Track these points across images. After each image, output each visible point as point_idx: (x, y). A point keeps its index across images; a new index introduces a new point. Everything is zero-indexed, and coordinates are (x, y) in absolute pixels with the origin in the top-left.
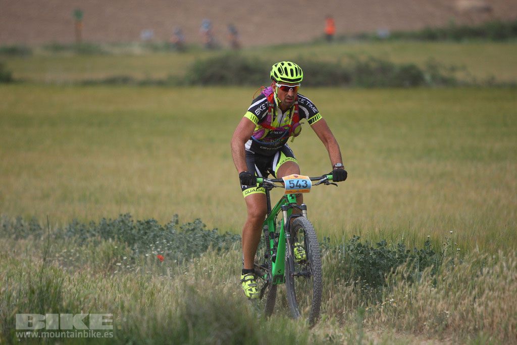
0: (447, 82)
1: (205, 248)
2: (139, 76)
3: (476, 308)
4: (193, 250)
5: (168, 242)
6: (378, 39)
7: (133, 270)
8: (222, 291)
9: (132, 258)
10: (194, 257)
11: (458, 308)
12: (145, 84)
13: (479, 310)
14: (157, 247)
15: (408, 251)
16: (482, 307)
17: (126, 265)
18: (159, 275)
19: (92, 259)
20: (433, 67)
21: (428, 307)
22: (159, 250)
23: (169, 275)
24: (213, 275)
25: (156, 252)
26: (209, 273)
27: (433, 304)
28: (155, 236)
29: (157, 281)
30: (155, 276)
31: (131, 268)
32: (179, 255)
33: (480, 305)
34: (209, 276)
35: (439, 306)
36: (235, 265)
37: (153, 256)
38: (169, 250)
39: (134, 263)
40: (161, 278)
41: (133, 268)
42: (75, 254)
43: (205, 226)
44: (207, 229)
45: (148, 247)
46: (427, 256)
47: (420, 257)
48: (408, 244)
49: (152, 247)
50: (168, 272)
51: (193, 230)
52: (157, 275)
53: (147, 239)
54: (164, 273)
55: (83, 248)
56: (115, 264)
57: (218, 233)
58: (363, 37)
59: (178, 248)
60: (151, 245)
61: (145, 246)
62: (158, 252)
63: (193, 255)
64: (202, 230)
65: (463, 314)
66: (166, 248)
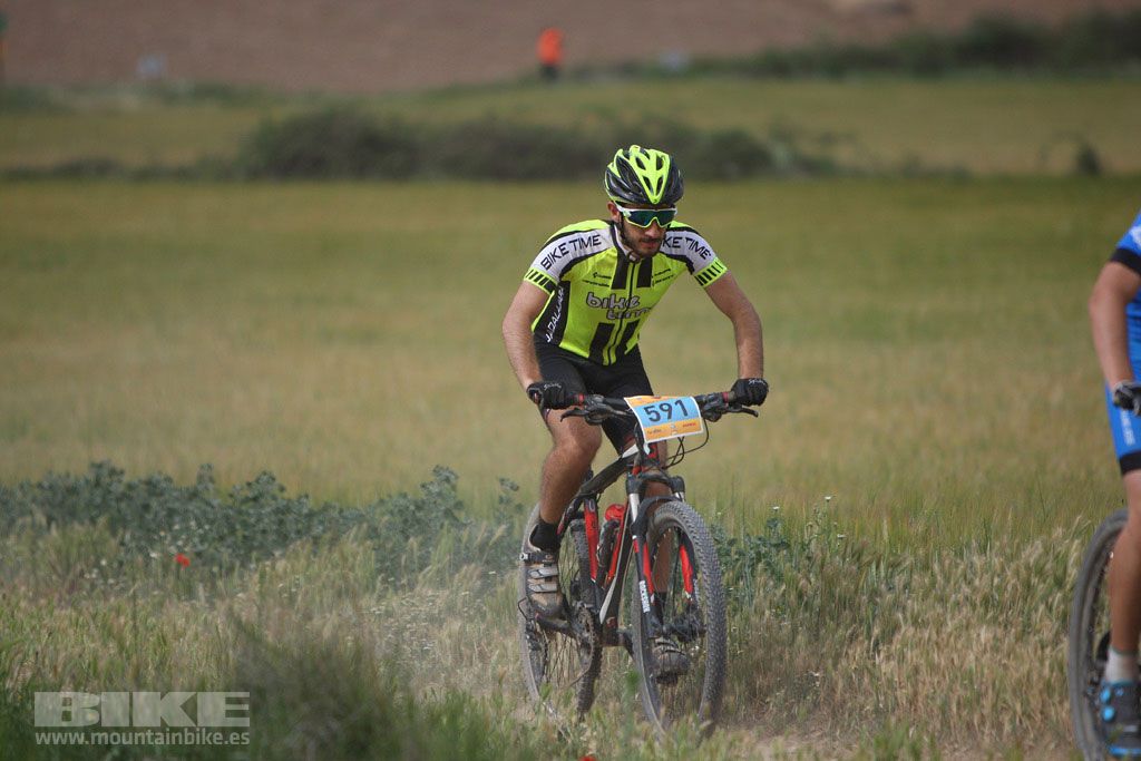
0: (816, 169)
1: (283, 540)
2: (134, 157)
3: (879, 666)
4: (256, 544)
5: (200, 526)
6: (662, 75)
7: (121, 589)
8: (319, 634)
9: (121, 564)
10: (258, 560)
11: (839, 666)
12: (147, 175)
13: (887, 668)
14: (175, 539)
15: (732, 543)
16: (893, 663)
17: (105, 578)
18: (179, 598)
19: (29, 566)
20: (784, 135)
21: (775, 664)
22: (180, 543)
23: (203, 599)
24: (300, 598)
25: (173, 548)
26: (291, 593)
27: (787, 657)
28: (171, 513)
29: (177, 613)
30: (171, 602)
31: (117, 583)
32: (225, 555)
33: (888, 658)
34: (292, 598)
35: (799, 661)
36: (351, 575)
37: (167, 555)
38: (202, 542)
39: (124, 573)
40: (185, 606)
41: (122, 585)
43: (282, 489)
44: (286, 495)
45: (156, 537)
46: (774, 550)
47: (758, 553)
48: (731, 524)
49: (165, 538)
50: (201, 591)
51: (255, 499)
52: (175, 600)
53: (154, 520)
54: (190, 593)
55: (11, 541)
56: (82, 574)
57: (310, 504)
58: (629, 70)
59: (222, 538)
60: (162, 534)
61: (149, 537)
62: (178, 547)
63: (254, 554)
64: (274, 498)
65: (851, 677)
66: (196, 540)
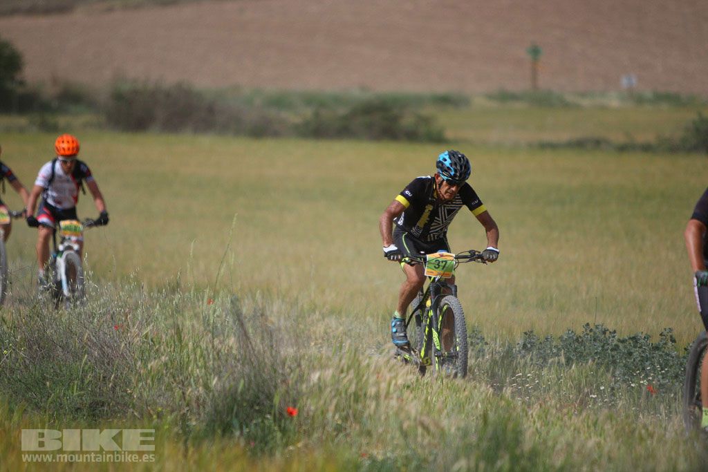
5: (663, 368)
7: (613, 405)
9: (613, 389)
14: (647, 375)
17: (603, 398)
18: (649, 413)
19: (556, 388)
22: (650, 378)
23: (664, 414)
25: (645, 381)
28: (644, 359)
30: (643, 415)
31: (610, 401)
32: (677, 386)
37: (641, 386)
38: (664, 378)
39: (614, 395)
40: (653, 418)
41: (613, 403)
42: (533, 380)
45: (634, 374)
49: (640, 374)
52: (646, 414)
53: (634, 363)
54: (656, 410)
55: (545, 372)
56: (587, 395)
59: (677, 377)
60: (638, 372)
61: (630, 372)
62: (648, 381)
66: (660, 377)
